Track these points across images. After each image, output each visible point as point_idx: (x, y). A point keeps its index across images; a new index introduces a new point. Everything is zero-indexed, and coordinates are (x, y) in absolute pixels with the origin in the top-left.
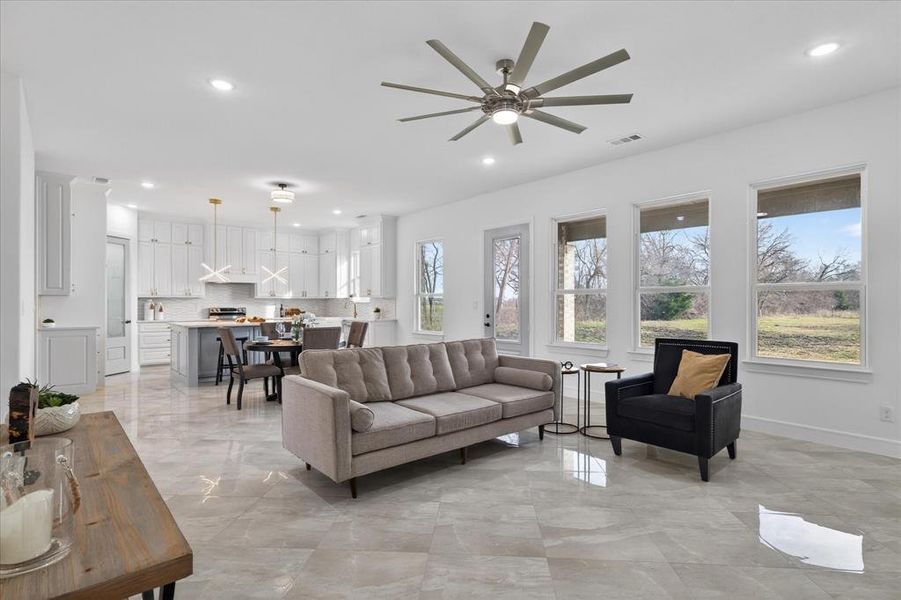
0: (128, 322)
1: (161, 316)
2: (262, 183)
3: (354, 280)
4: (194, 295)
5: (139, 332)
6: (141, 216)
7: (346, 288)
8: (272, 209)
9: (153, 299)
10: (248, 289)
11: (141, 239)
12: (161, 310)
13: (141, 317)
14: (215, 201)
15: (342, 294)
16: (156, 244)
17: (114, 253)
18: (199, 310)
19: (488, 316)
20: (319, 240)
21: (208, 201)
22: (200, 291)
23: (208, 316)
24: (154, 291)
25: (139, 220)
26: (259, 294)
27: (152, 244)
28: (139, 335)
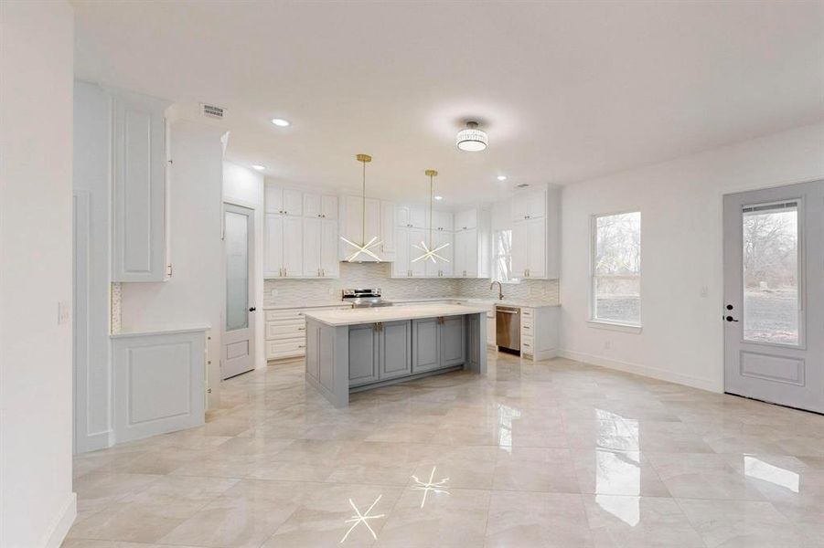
0: (252, 310)
2: (442, 121)
4: (327, 275)
5: (266, 320)
6: (268, 182)
8: (427, 172)
9: (281, 280)
10: (385, 268)
11: (269, 211)
14: (364, 158)
15: (482, 273)
16: (285, 217)
17: (236, 225)
18: (333, 292)
19: (730, 307)
20: (454, 216)
21: (356, 158)
22: (333, 271)
23: (341, 299)
24: (282, 271)
25: (265, 187)
26: (395, 274)
27: (280, 217)
28: (265, 324)
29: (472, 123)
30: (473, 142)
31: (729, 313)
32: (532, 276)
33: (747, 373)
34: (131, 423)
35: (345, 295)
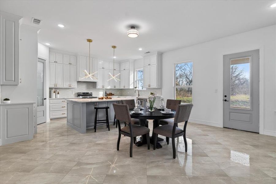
0: (45, 99)
1: (58, 96)
3: (136, 81)
4: (72, 87)
5: (50, 103)
6: (51, 50)
7: (133, 84)
8: (112, 47)
9: (55, 88)
10: (93, 84)
11: (51, 61)
12: (58, 93)
13: (50, 97)
14: (89, 41)
15: (131, 87)
16: (57, 64)
18: (74, 93)
19: (226, 96)
20: (120, 65)
21: (87, 40)
22: (75, 85)
23: (77, 96)
24: (56, 85)
25: (49, 52)
26: (98, 87)
27: (55, 64)
28: (50, 105)
29: (133, 27)
30: (133, 34)
31: (225, 98)
32: (152, 87)
33: (232, 120)
34: (7, 137)
35: (79, 95)
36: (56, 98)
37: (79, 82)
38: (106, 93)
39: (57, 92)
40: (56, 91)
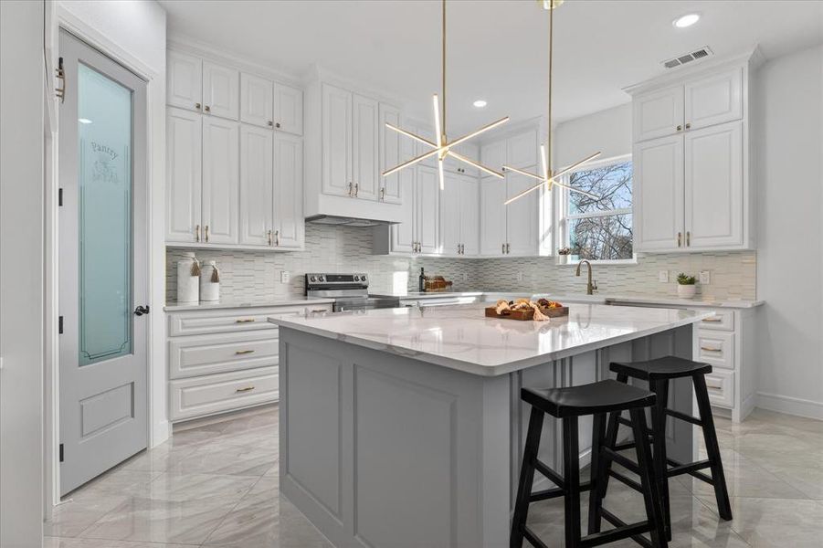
0: (143, 311)
1: (215, 291)
3: (563, 223)
4: (284, 243)
5: (170, 335)
7: (549, 237)
9: (198, 251)
10: (372, 236)
11: (175, 101)
12: (215, 279)
13: (173, 297)
15: (543, 247)
18: (287, 278)
20: (480, 150)
22: (293, 235)
23: (302, 290)
24: (201, 231)
25: (168, 48)
26: (396, 246)
27: (197, 117)
28: (169, 344)
35: (309, 286)
36: (205, 305)
37: (314, 222)
38: (422, 277)
39: (208, 273)
40: (203, 265)
